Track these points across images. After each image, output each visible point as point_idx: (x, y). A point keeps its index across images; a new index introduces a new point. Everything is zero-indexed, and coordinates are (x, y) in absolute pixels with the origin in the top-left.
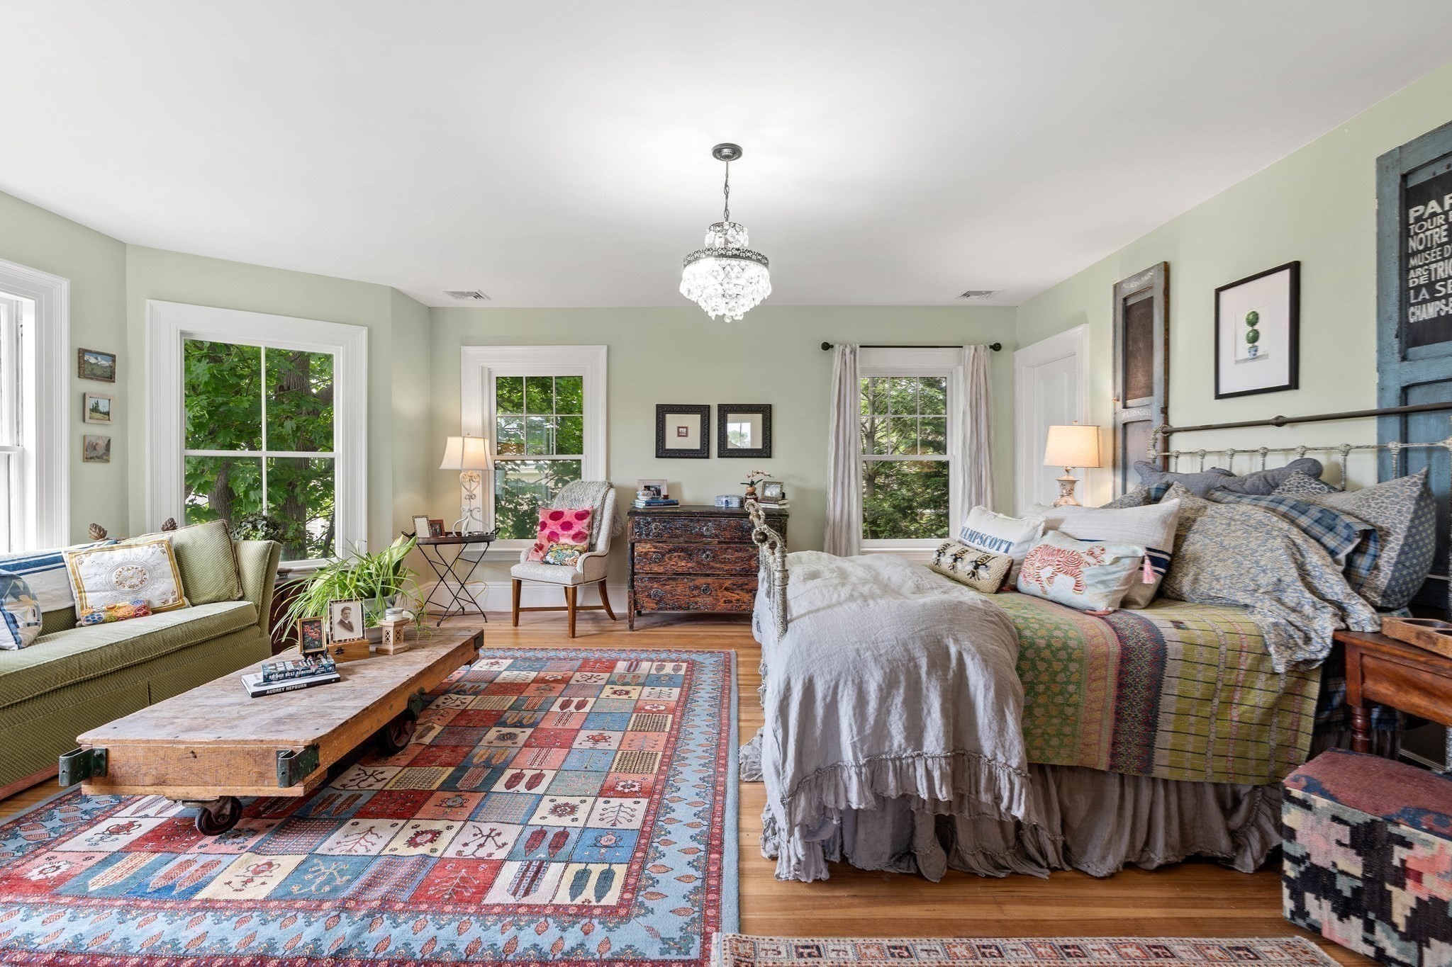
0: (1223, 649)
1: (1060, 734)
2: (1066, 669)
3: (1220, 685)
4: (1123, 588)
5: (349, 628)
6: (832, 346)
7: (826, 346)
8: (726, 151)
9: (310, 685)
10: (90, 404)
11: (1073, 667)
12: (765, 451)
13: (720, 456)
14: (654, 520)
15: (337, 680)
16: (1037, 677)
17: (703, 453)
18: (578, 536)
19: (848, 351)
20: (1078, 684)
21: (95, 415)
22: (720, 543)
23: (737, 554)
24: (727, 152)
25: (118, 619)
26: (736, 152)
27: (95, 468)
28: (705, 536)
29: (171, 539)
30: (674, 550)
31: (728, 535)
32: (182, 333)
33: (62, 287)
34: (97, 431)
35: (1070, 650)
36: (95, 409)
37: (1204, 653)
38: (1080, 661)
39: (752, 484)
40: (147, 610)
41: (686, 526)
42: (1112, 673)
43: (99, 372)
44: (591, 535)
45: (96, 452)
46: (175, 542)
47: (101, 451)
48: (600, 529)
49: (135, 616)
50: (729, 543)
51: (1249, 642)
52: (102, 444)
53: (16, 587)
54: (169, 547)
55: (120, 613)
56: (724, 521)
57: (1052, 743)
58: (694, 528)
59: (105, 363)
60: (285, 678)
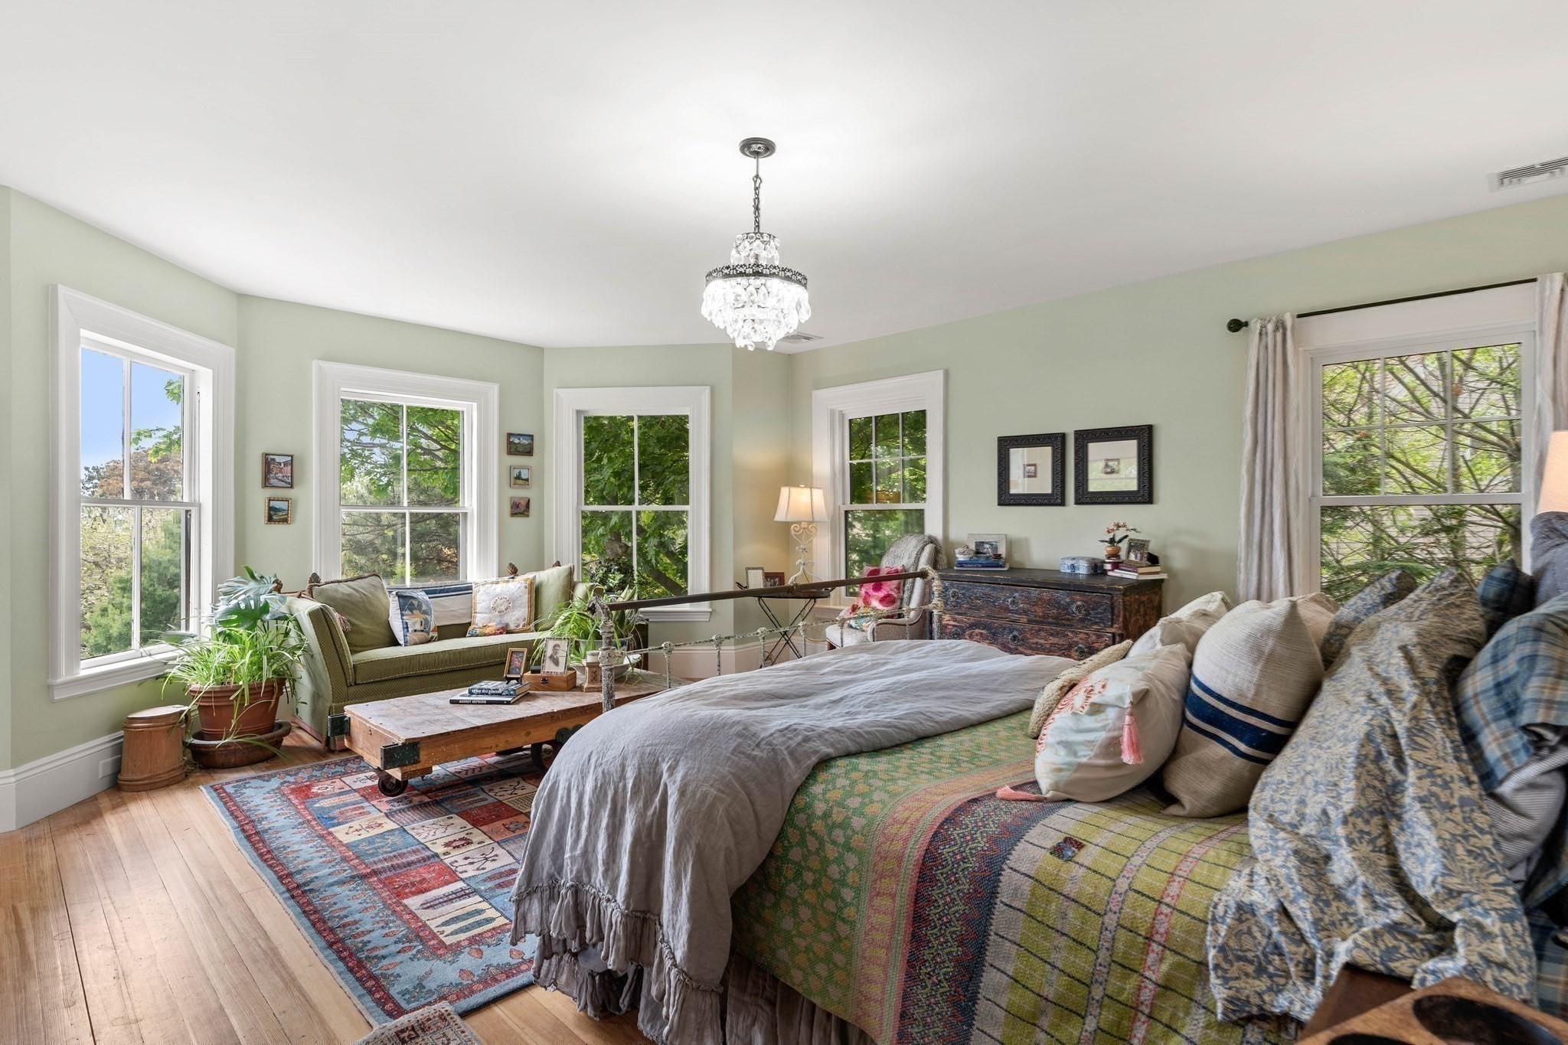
0: (1110, 920)
1: (828, 959)
2: (840, 860)
3: (1097, 992)
4: (1102, 762)
5: (556, 662)
6: (1246, 324)
7: (1236, 326)
8: (755, 147)
9: (489, 703)
10: (515, 473)
11: (852, 860)
12: (1145, 494)
13: (1078, 502)
14: (952, 585)
15: (508, 703)
16: (805, 858)
17: (1055, 499)
18: (887, 600)
19: (1270, 327)
20: (858, 890)
21: (519, 482)
22: (1030, 622)
23: (1053, 640)
24: (757, 147)
25: (485, 635)
26: (768, 147)
27: (519, 521)
28: (1010, 611)
29: (535, 577)
30: (973, 626)
31: (1040, 611)
32: (578, 412)
33: (494, 390)
34: (521, 493)
35: (850, 832)
36: (518, 477)
37: (1071, 914)
38: (860, 854)
39: (1112, 541)
40: (506, 630)
41: (988, 596)
42: (904, 887)
43: (521, 449)
44: (902, 599)
45: (520, 509)
46: (538, 581)
47: (522, 509)
48: (912, 592)
49: (495, 634)
50: (1041, 623)
51: (1172, 924)
52: (523, 503)
53: (412, 604)
54: (531, 583)
55: (487, 631)
56: (1035, 593)
57: (817, 969)
58: (998, 598)
59: (525, 442)
60: (482, 694)
